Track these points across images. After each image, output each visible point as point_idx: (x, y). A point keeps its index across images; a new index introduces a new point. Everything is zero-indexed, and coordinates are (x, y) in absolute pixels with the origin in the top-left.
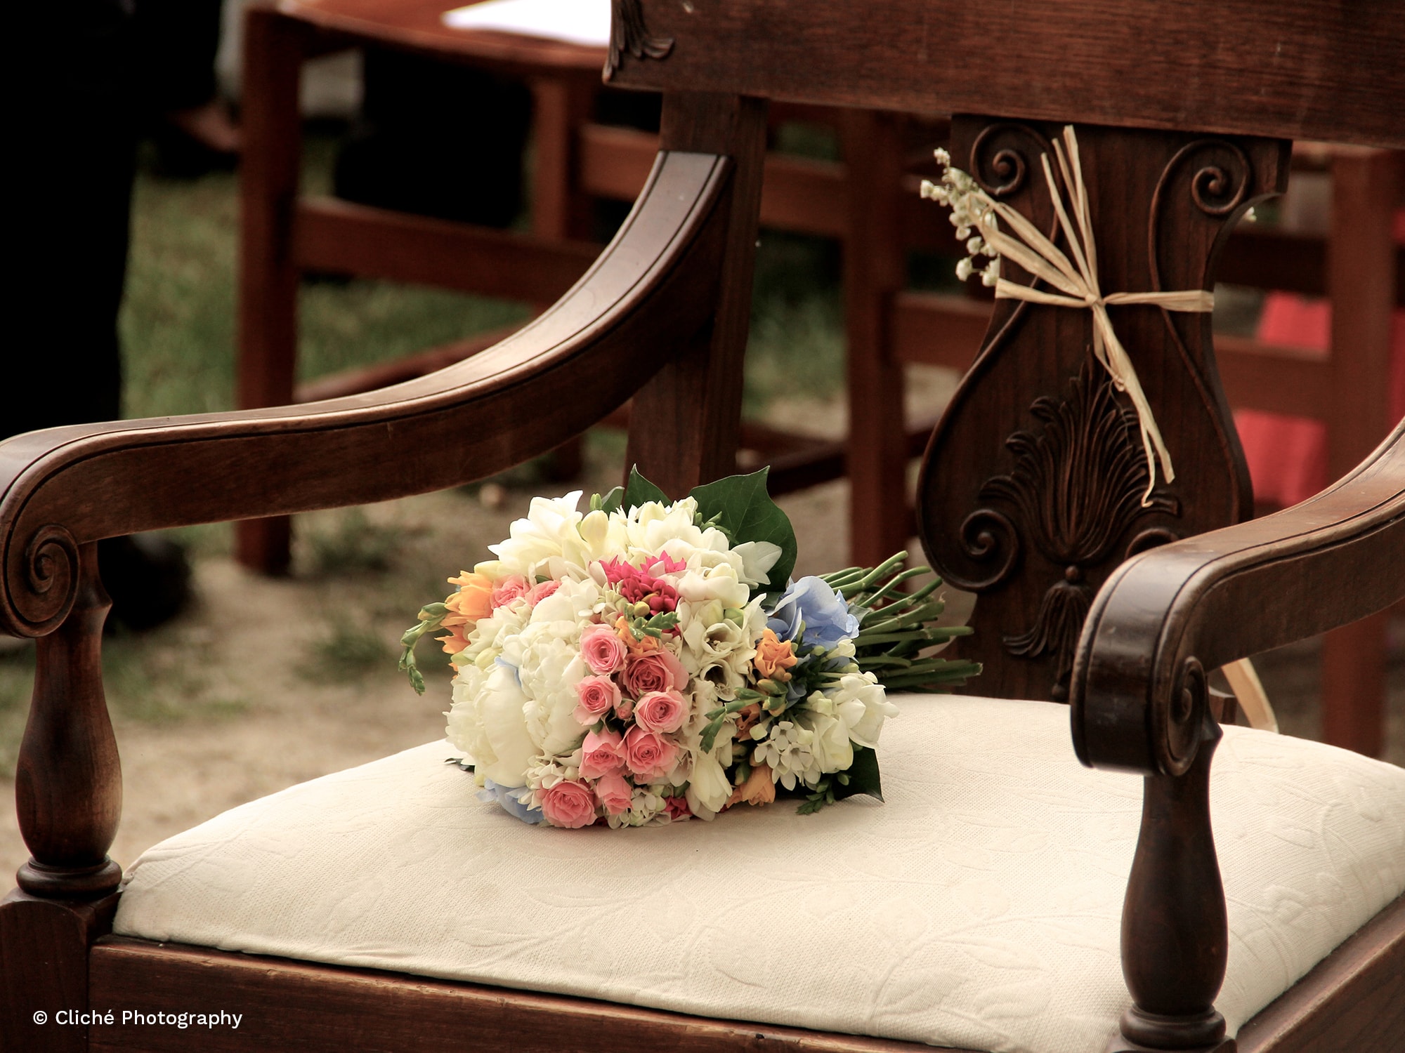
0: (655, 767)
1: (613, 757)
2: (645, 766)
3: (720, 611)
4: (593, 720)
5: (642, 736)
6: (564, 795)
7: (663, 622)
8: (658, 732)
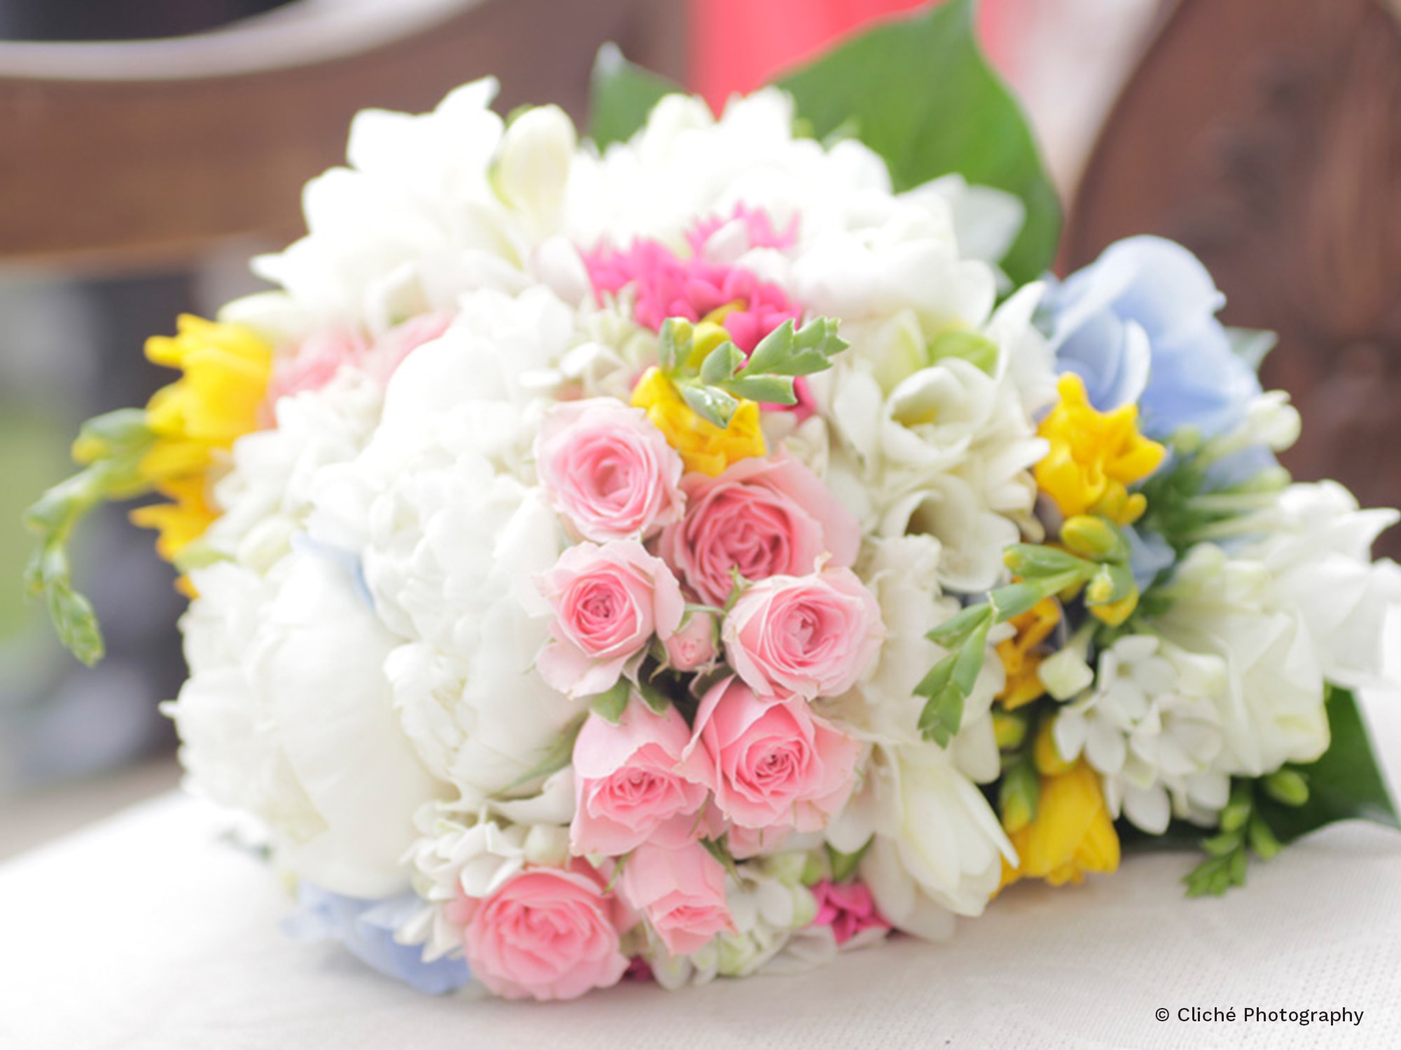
0: (795, 803)
1: (670, 786)
2: (771, 801)
3: (918, 340)
4: (600, 680)
5: (754, 712)
6: (527, 910)
7: (795, 351)
8: (801, 692)
